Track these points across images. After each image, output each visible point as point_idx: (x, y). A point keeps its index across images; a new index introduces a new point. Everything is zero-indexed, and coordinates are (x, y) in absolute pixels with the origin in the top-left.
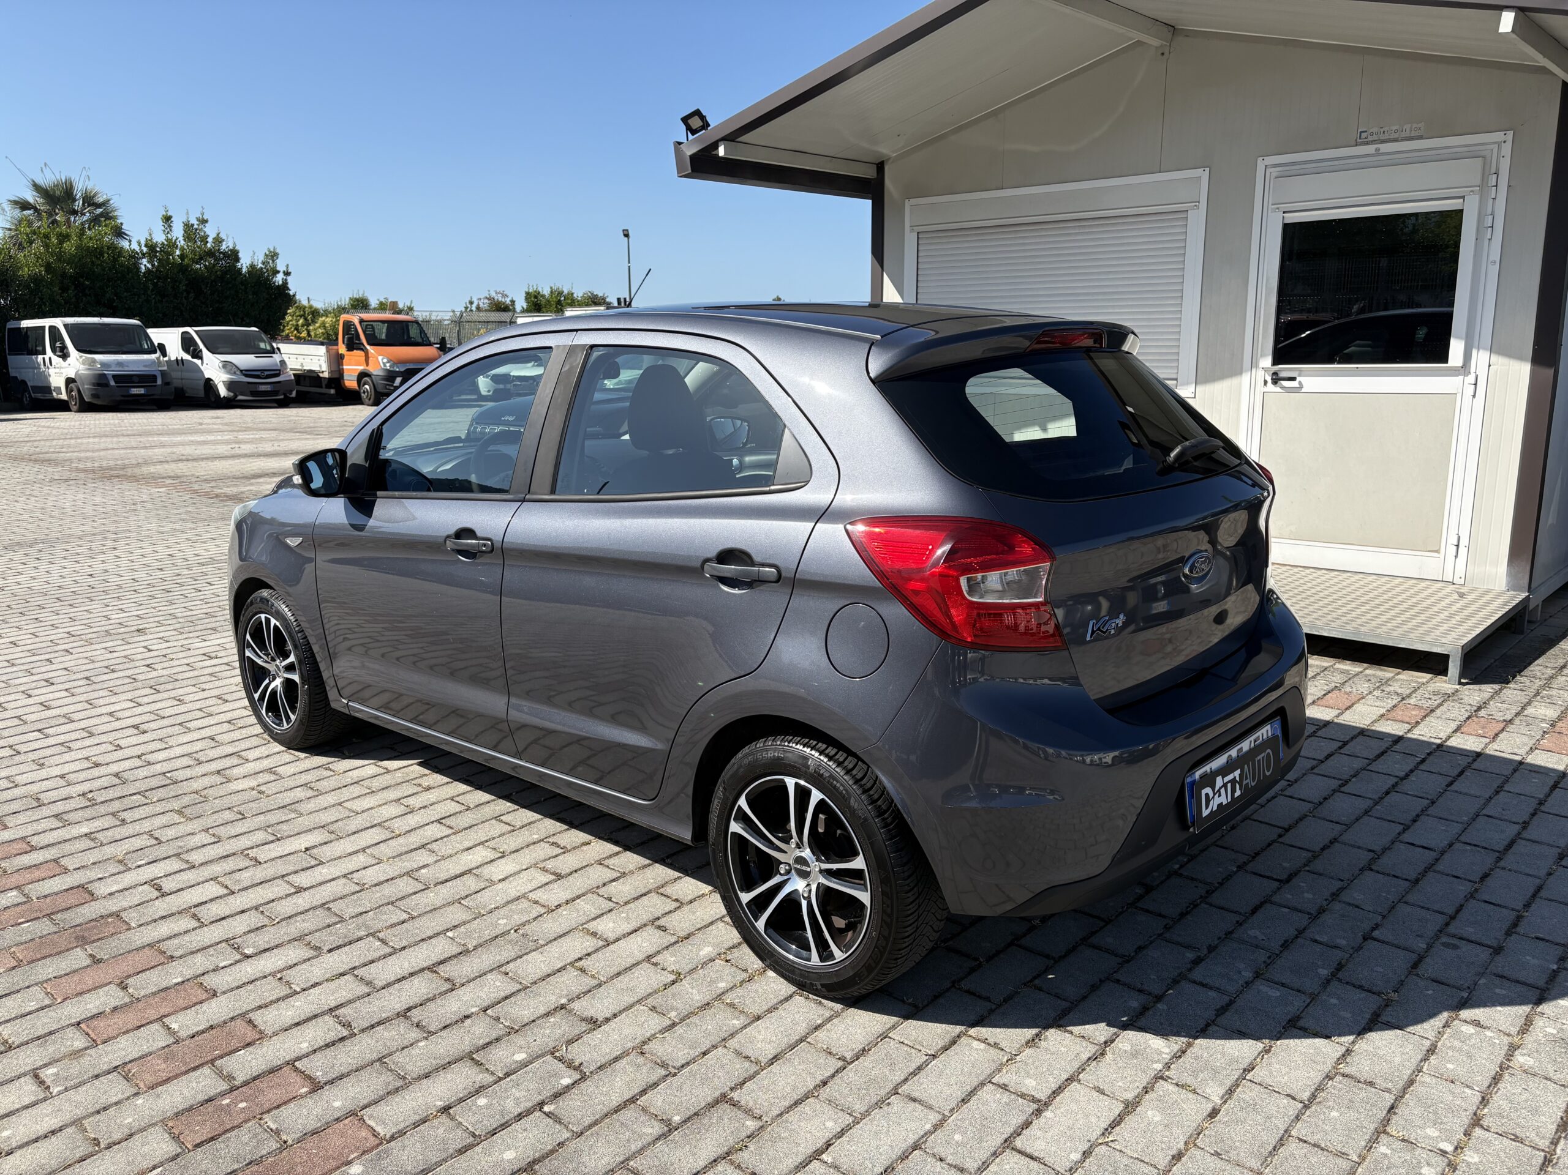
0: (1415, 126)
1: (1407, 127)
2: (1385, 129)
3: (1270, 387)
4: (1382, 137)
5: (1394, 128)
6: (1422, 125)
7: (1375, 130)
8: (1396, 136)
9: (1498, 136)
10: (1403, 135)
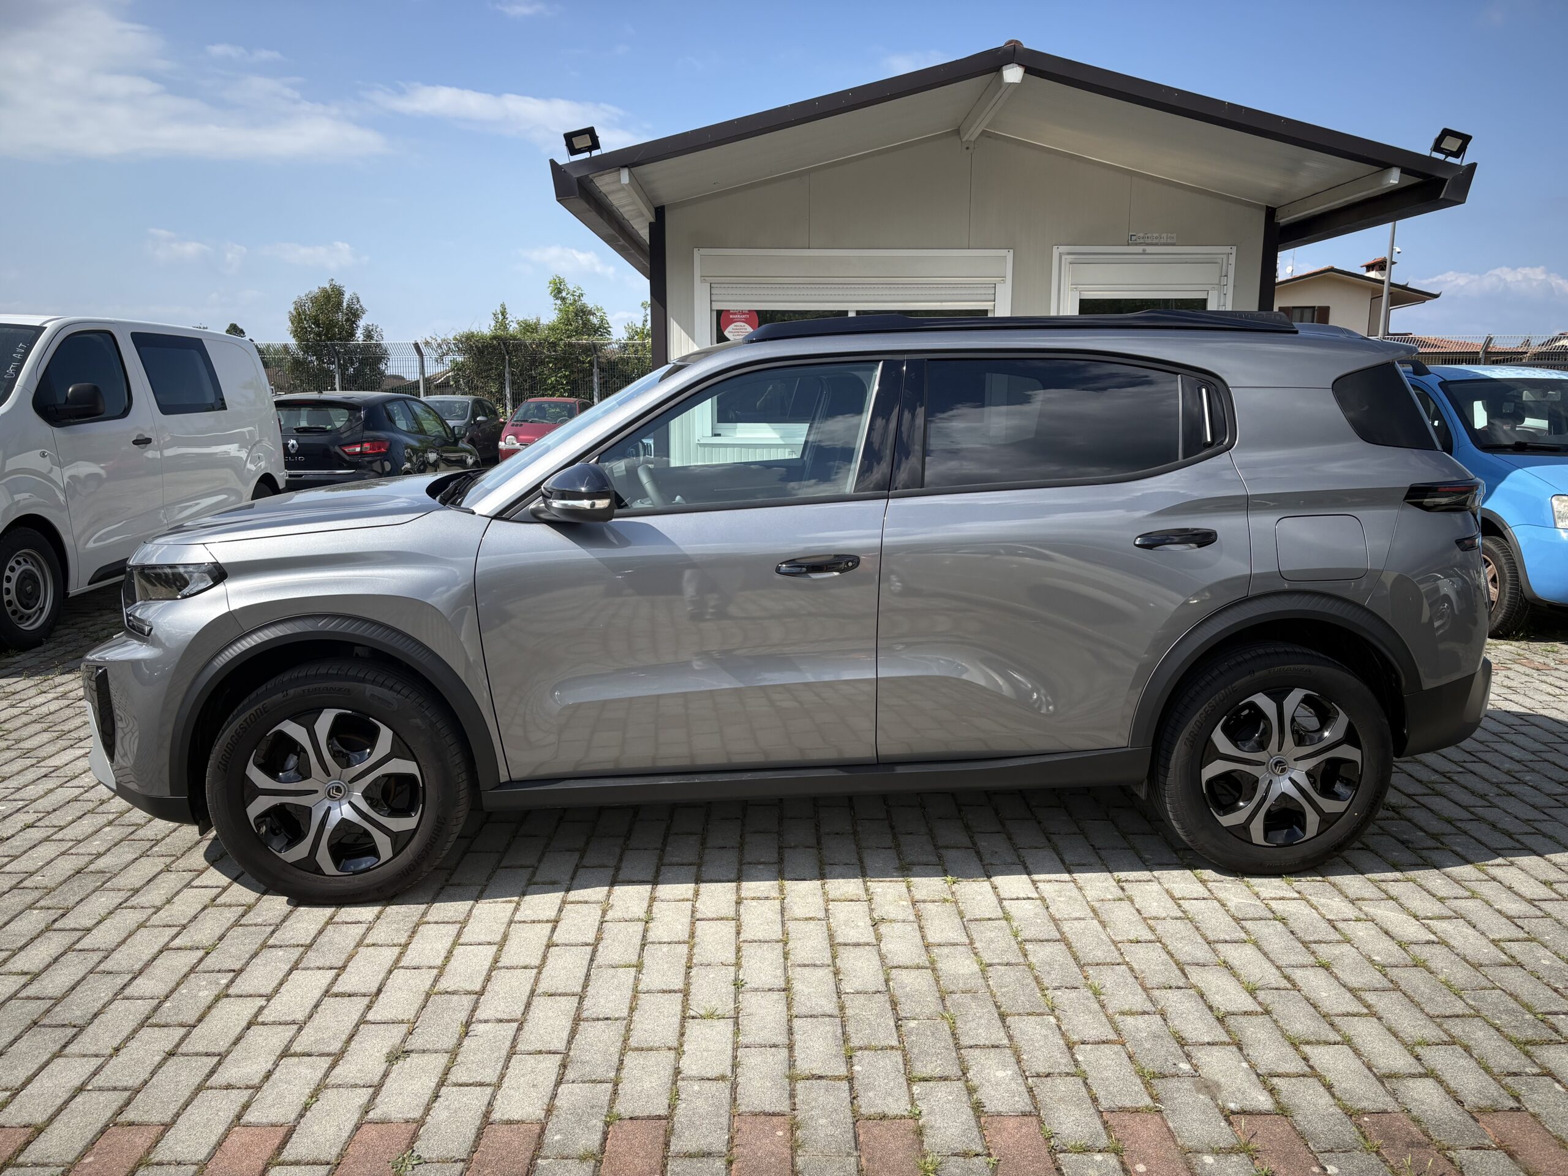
0: (1169, 235)
1: (1164, 235)
2: (1149, 235)
4: (1149, 241)
5: (1155, 235)
6: (1174, 235)
7: (1141, 235)
8: (1155, 241)
9: (1227, 249)
10: (1162, 241)
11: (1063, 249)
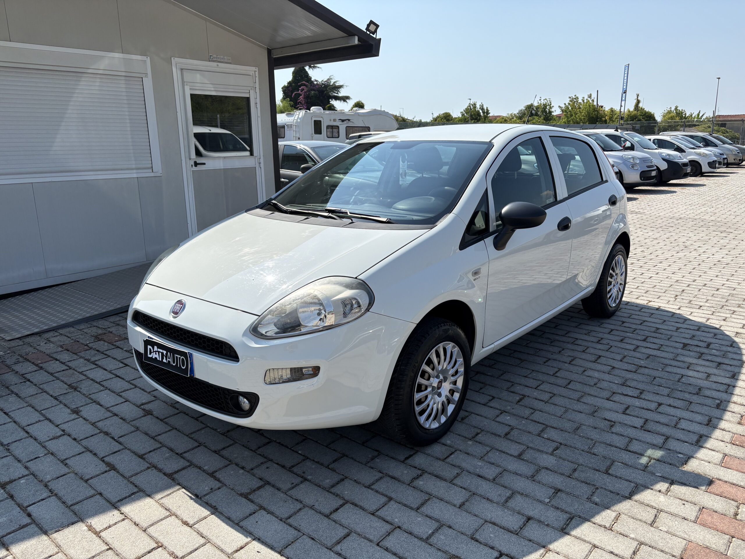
0: (228, 58)
1: (226, 57)
2: (219, 57)
3: (194, 168)
4: (219, 60)
5: (222, 57)
6: (231, 58)
7: (215, 56)
8: (222, 60)
9: (254, 69)
10: (226, 61)
11: (177, 60)
